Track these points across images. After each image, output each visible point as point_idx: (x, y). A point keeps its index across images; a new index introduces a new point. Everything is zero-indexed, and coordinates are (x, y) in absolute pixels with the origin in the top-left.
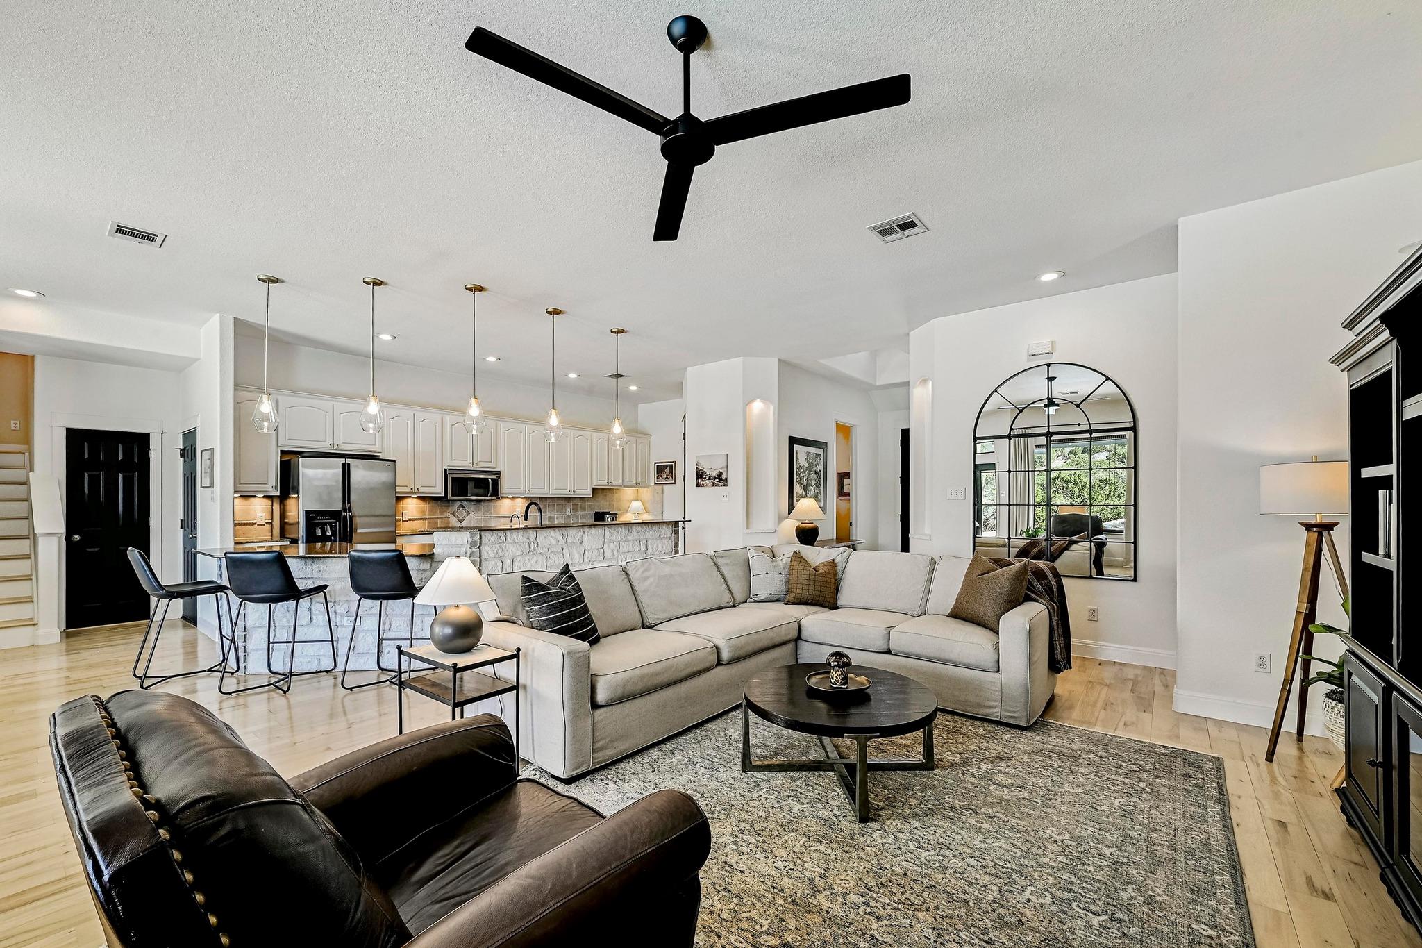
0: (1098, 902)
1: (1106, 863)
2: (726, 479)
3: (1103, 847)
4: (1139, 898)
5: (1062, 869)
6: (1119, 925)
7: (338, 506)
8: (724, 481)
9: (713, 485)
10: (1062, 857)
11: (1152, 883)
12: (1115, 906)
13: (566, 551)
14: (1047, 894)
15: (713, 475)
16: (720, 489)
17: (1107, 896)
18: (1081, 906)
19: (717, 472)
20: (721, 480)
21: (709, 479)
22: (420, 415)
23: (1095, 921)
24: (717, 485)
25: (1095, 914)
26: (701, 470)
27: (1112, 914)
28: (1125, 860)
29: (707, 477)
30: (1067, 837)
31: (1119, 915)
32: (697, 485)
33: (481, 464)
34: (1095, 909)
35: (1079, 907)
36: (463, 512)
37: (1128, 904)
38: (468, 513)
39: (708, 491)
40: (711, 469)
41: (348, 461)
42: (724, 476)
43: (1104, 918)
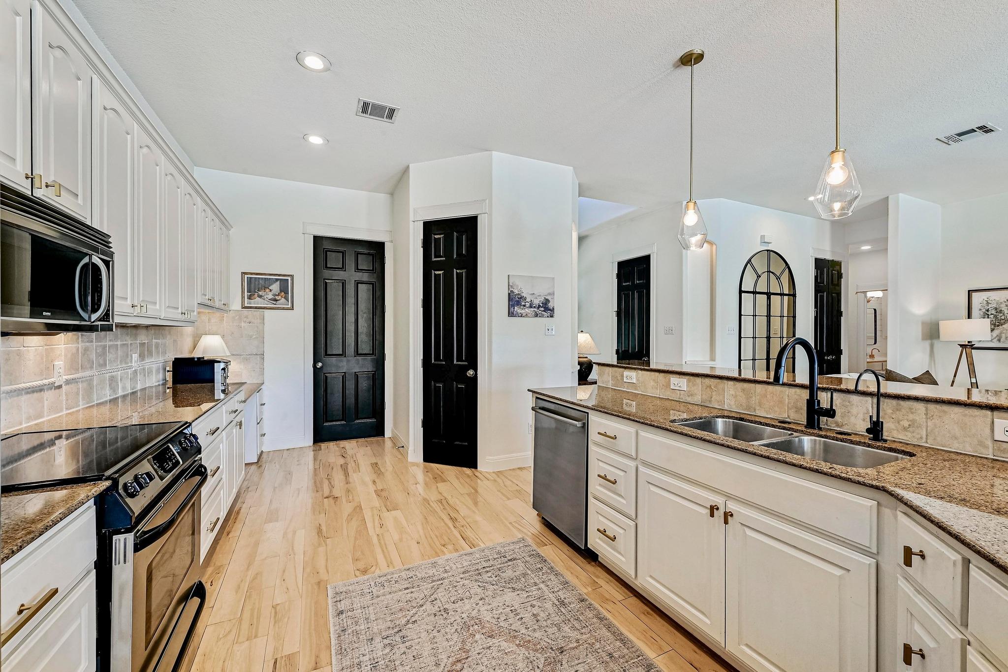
2: (553, 309)
8: (550, 310)
9: (536, 315)
15: (536, 302)
16: (544, 321)
19: (542, 299)
20: (547, 309)
21: (531, 307)
24: (542, 316)
26: (519, 294)
29: (528, 305)
32: (511, 314)
39: (528, 324)
40: (532, 292)
42: (550, 305)
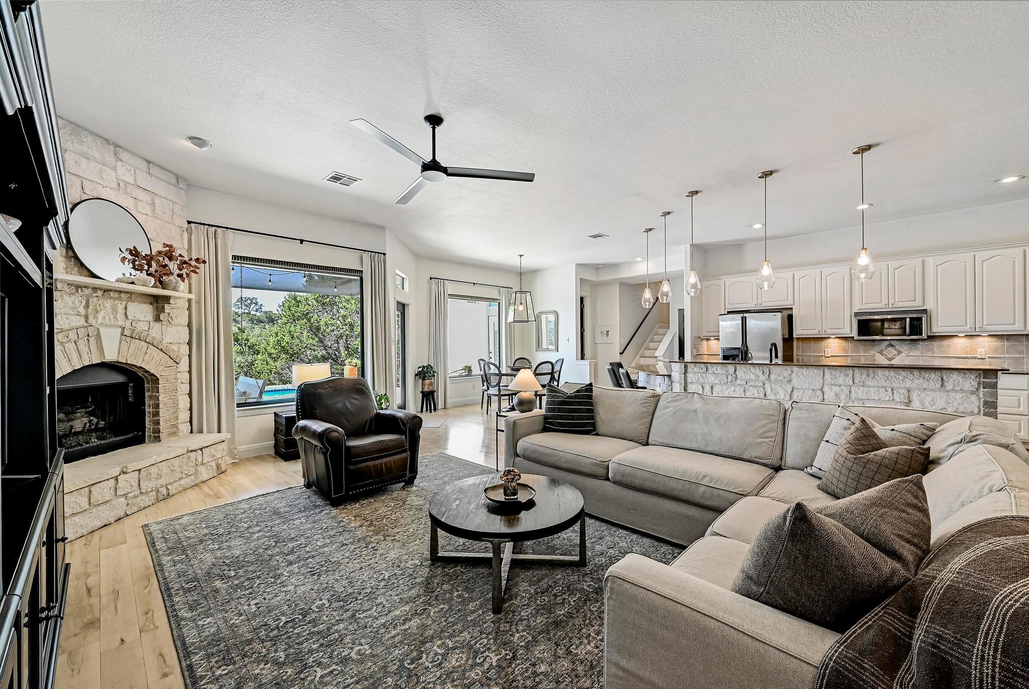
0: (292, 629)
1: (311, 660)
3: (326, 672)
4: (273, 655)
5: (329, 629)
6: (271, 628)
7: (739, 344)
10: (337, 637)
11: (273, 674)
12: (281, 636)
13: (767, 385)
14: (318, 610)
17: (290, 637)
18: (297, 620)
22: (826, 271)
23: (284, 619)
25: (287, 622)
27: (279, 630)
28: (302, 676)
30: (353, 654)
31: (275, 632)
33: (900, 304)
34: (290, 624)
35: (298, 618)
36: (892, 352)
37: (276, 644)
38: (899, 352)
41: (745, 315)
43: (281, 624)
